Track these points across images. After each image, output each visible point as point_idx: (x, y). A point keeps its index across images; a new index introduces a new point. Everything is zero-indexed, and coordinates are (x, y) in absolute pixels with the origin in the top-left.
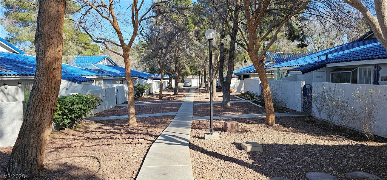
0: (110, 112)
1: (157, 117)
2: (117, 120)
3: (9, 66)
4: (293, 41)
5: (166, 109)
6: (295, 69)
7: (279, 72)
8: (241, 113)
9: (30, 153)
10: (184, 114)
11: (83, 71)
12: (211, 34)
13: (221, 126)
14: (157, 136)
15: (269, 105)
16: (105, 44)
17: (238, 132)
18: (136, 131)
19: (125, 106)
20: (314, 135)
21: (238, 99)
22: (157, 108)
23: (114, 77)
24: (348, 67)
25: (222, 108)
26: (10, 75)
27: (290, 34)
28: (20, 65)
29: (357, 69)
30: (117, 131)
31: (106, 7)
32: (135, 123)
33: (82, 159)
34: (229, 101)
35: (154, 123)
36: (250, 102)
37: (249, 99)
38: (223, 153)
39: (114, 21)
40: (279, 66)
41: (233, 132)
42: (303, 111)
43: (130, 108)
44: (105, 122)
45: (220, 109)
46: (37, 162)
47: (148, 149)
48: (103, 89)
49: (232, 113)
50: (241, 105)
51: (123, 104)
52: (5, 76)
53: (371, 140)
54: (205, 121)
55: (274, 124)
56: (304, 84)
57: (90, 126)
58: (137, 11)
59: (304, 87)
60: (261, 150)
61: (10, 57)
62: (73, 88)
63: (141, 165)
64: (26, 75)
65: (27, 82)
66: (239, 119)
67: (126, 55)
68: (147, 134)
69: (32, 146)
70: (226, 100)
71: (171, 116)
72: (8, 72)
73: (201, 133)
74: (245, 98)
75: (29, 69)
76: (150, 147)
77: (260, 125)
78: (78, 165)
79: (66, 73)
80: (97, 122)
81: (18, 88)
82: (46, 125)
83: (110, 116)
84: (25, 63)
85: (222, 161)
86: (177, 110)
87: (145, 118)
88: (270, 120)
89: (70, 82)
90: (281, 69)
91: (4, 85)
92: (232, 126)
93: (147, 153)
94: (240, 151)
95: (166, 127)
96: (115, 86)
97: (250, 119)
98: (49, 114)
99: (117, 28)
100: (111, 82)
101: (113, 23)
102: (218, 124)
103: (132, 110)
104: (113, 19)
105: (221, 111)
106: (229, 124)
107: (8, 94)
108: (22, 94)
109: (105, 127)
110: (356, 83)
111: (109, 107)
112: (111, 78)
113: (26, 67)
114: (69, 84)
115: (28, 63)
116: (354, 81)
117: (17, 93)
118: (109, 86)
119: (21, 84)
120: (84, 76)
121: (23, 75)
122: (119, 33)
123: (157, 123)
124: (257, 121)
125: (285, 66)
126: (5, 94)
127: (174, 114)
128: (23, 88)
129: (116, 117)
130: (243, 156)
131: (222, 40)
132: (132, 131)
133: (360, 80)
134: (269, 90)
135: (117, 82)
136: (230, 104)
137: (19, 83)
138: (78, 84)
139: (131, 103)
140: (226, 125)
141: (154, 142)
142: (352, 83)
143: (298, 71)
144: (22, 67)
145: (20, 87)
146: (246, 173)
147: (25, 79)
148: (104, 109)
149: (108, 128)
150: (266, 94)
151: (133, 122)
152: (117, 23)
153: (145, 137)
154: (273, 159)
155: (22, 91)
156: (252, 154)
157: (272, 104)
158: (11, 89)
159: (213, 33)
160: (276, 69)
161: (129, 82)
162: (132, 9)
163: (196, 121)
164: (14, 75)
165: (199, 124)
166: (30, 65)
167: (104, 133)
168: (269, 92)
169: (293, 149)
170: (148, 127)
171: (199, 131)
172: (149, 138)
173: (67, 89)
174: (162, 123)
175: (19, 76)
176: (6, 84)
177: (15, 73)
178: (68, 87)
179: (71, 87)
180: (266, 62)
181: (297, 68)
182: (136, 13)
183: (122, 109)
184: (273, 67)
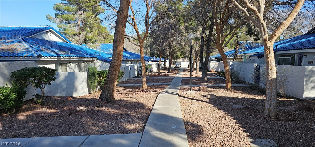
0: (126, 82)
1: (158, 85)
2: (133, 86)
3: (70, 51)
4: (251, 36)
5: (164, 81)
6: (255, 55)
7: (246, 57)
8: (213, 84)
9: (110, 91)
10: (176, 84)
11: (108, 55)
12: (192, 36)
13: (198, 89)
14: (161, 92)
15: (228, 77)
16: (129, 39)
17: (207, 92)
18: (148, 90)
19: (136, 79)
20: (252, 95)
21: (214, 76)
22: (157, 80)
23: (127, 59)
24: (290, 54)
25: (202, 80)
26: (74, 57)
27: (249, 31)
28: (74, 51)
29: (295, 56)
30: (136, 91)
31: (130, 17)
32: (146, 87)
33: (127, 98)
34: (206, 76)
35: (157, 87)
36: (222, 78)
37: (222, 76)
38: (195, 98)
39: (135, 25)
40: (246, 53)
41: (204, 92)
42: (255, 83)
43: (143, 78)
44: (126, 87)
45: (199, 82)
46: (113, 95)
47: (158, 96)
48: (123, 67)
49: (207, 84)
50: (215, 79)
51: (133, 77)
52: (71, 58)
53: (285, 97)
54: (188, 87)
55: (231, 89)
56: (257, 65)
57: (119, 89)
58: (149, 19)
59: (256, 67)
60: (215, 98)
61: (66, 45)
62: (105, 66)
63: (156, 100)
64: (81, 57)
65: (80, 61)
66: (210, 86)
67: (141, 46)
68: (155, 91)
69: (111, 88)
70: (204, 76)
71: (167, 84)
72: (72, 55)
73: (185, 91)
74: (219, 76)
75: (80, 53)
76: (158, 95)
77: (222, 89)
78: (126, 100)
79: (99, 56)
80: (121, 87)
81: (75, 65)
82: (116, 79)
83: (128, 84)
84: (75, 49)
85: (194, 101)
86: (171, 82)
87: (151, 85)
88: (228, 86)
89: (103, 62)
90: (247, 54)
91: (70, 63)
92: (203, 88)
93: (157, 97)
94: (204, 98)
95: (164, 89)
96: (127, 65)
97: (217, 87)
98: (117, 75)
99: (136, 29)
100: (124, 62)
101: (135, 26)
102: (196, 89)
103: (144, 79)
104: (135, 24)
105: (200, 83)
106: (201, 87)
107: (71, 68)
108: (77, 69)
109: (128, 89)
110: (294, 65)
111: (126, 79)
112: (124, 60)
113: (78, 52)
114: (102, 63)
115: (77, 49)
116: (293, 64)
117: (75, 68)
118: (123, 65)
119: (77, 62)
120: (110, 58)
121: (79, 57)
122: (137, 32)
123: (159, 87)
124: (221, 88)
125: (249, 52)
126: (70, 68)
127: (169, 84)
128: (78, 65)
129: (132, 84)
130: (205, 99)
131: (203, 34)
132: (145, 90)
133: (296, 63)
134: (228, 68)
135: (128, 62)
136: (207, 78)
137: (76, 62)
138: (108, 63)
139: (144, 75)
140: (200, 88)
141: (159, 94)
142: (291, 65)
143: (256, 56)
144: (76, 52)
145: (76, 64)
146: (204, 104)
147: (80, 59)
148: (123, 80)
149: (130, 90)
150: (226, 71)
151: (145, 86)
152: (136, 27)
153: (154, 92)
154: (220, 101)
155: (78, 67)
156: (209, 99)
157: (230, 76)
158: (73, 65)
159: (193, 35)
160: (244, 55)
161: (143, 62)
162: (146, 18)
163: (183, 87)
164: (76, 57)
165: (185, 88)
166: (79, 51)
167: (129, 91)
168: (228, 69)
169: (233, 98)
170: (154, 89)
171: (184, 91)
172: (156, 93)
173: (101, 66)
174: (162, 87)
175: (77, 58)
176: (71, 63)
177: (75, 56)
178: (101, 65)
179: (104, 65)
180: (239, 49)
181: (255, 54)
182: (148, 20)
183: (134, 80)
184: (242, 53)
